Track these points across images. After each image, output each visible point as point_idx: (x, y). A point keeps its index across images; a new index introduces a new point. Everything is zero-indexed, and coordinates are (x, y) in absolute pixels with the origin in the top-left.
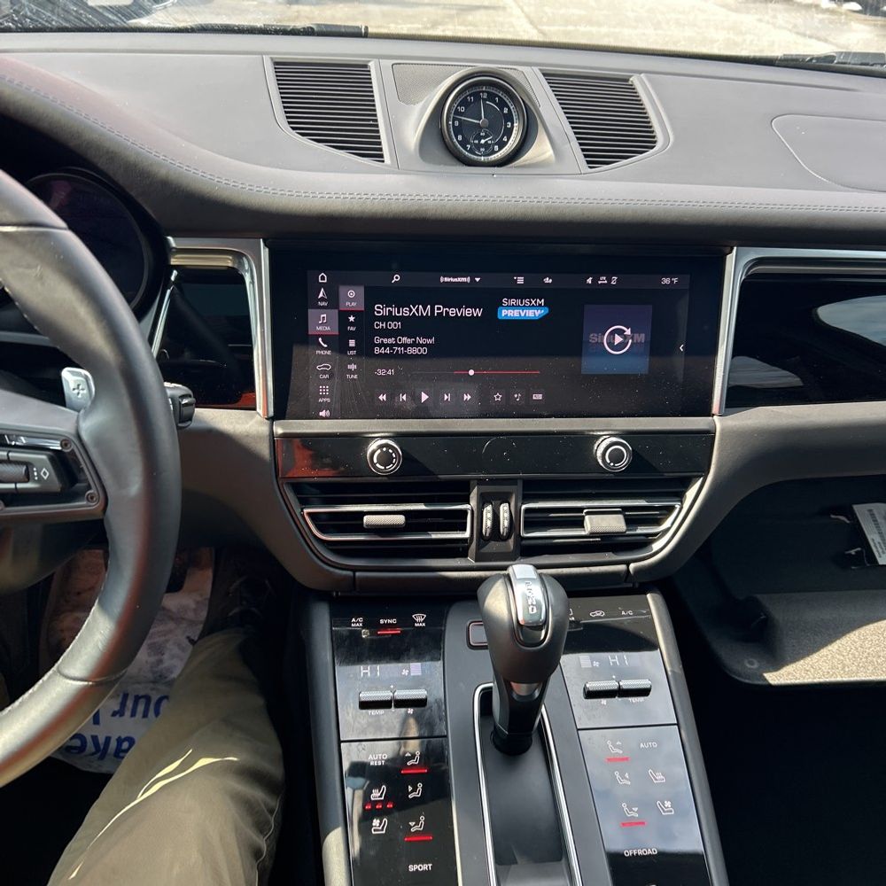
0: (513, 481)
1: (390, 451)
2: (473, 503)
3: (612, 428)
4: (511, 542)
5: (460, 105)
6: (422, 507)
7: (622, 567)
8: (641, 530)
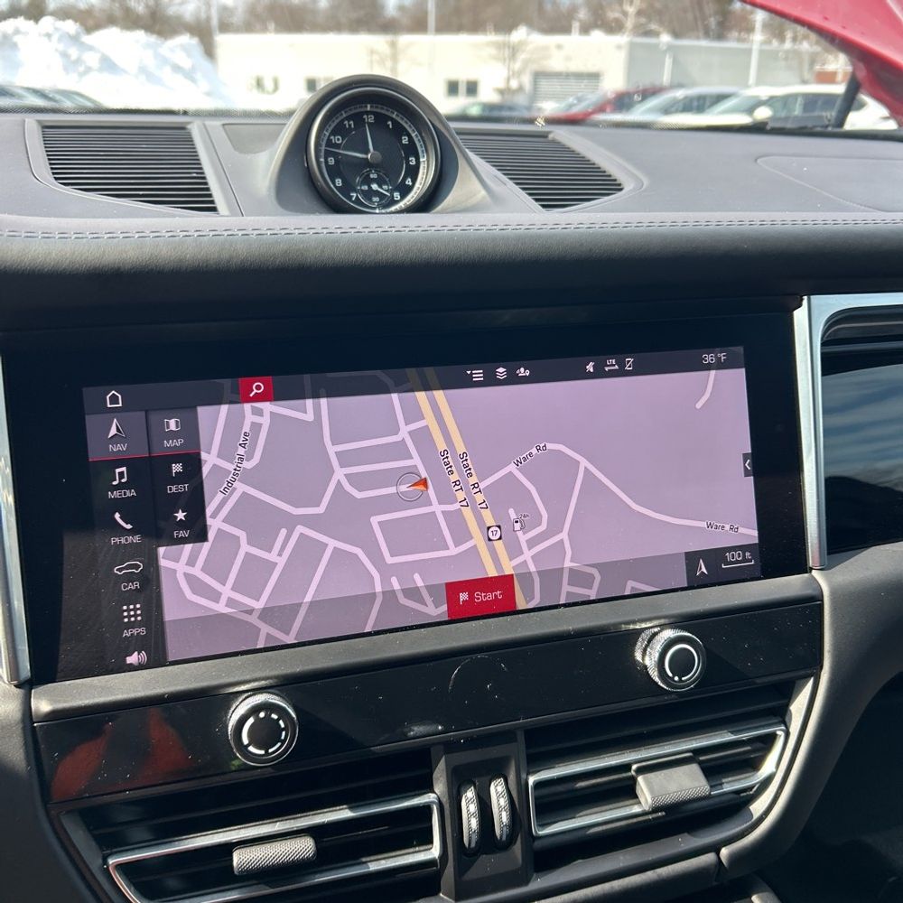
0: (507, 736)
1: (275, 716)
2: (440, 787)
3: (660, 614)
4: (517, 848)
5: (334, 133)
6: (344, 813)
7: (709, 858)
8: (731, 785)
